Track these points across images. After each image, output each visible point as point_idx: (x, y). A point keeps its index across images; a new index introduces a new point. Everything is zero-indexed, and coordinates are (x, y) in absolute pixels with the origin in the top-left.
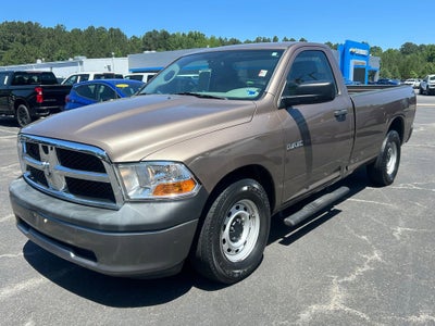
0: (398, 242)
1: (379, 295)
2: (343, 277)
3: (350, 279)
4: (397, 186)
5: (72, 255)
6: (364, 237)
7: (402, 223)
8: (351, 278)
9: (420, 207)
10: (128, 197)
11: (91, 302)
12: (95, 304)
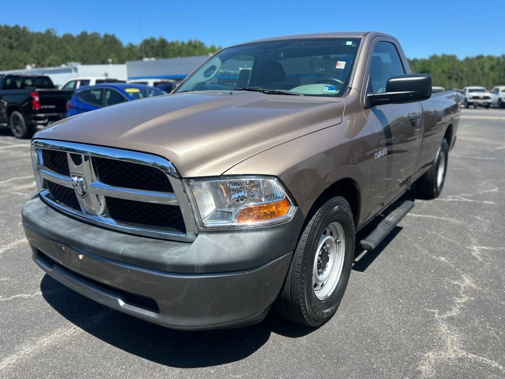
0: (482, 264)
1: (498, 334)
2: (445, 312)
3: (454, 314)
4: (445, 198)
5: (122, 303)
6: (443, 259)
7: (473, 240)
8: (455, 312)
9: (483, 222)
10: (202, 225)
11: (146, 361)
12: (152, 364)
